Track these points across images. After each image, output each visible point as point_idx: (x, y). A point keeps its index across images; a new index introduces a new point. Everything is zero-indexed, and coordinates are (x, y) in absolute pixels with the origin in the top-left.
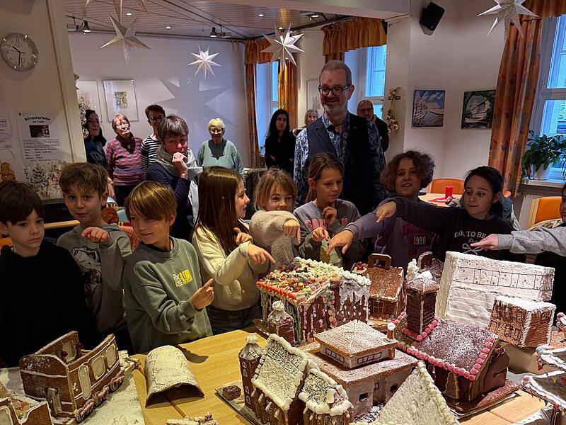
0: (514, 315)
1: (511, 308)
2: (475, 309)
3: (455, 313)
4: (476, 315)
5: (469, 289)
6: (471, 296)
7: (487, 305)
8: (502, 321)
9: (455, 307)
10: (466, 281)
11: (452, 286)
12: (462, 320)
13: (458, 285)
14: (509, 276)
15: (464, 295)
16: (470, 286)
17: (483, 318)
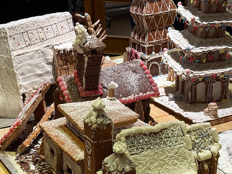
2: (38, 68)
3: (25, 80)
4: (42, 73)
5: (26, 53)
6: (31, 58)
7: (46, 60)
8: (69, 65)
9: (23, 74)
10: (19, 47)
11: (12, 57)
12: (33, 83)
14: (50, 28)
15: (25, 60)
16: (26, 50)
17: (47, 73)
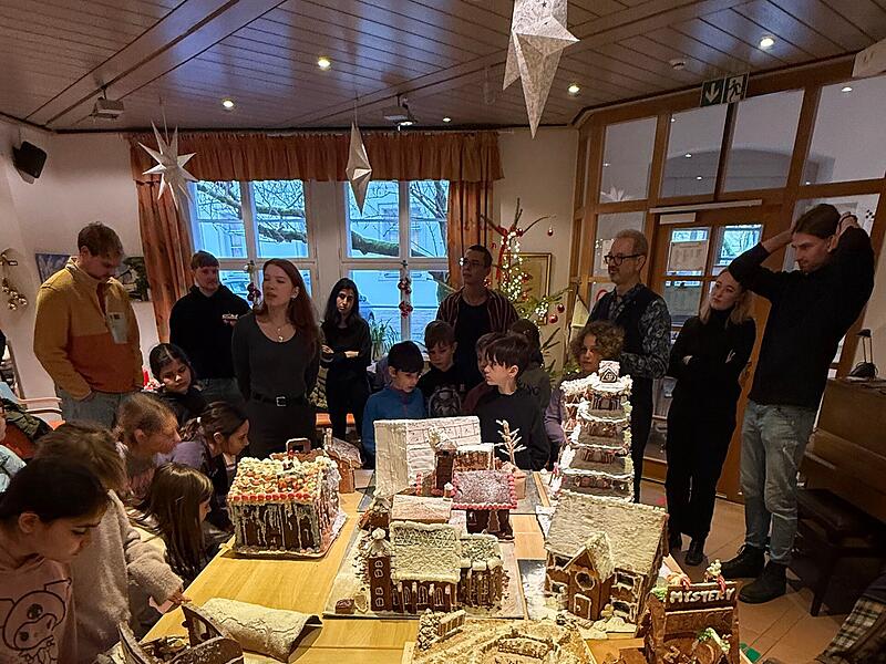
0: (476, 459)
1: (471, 454)
11: (407, 450)
13: (412, 447)
14: (453, 429)
16: (423, 445)
